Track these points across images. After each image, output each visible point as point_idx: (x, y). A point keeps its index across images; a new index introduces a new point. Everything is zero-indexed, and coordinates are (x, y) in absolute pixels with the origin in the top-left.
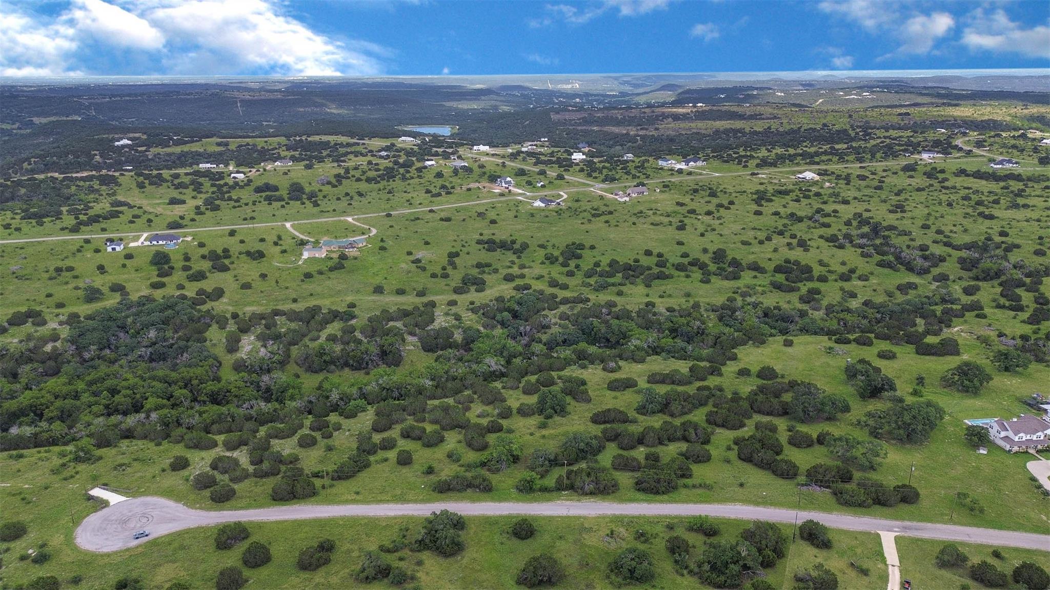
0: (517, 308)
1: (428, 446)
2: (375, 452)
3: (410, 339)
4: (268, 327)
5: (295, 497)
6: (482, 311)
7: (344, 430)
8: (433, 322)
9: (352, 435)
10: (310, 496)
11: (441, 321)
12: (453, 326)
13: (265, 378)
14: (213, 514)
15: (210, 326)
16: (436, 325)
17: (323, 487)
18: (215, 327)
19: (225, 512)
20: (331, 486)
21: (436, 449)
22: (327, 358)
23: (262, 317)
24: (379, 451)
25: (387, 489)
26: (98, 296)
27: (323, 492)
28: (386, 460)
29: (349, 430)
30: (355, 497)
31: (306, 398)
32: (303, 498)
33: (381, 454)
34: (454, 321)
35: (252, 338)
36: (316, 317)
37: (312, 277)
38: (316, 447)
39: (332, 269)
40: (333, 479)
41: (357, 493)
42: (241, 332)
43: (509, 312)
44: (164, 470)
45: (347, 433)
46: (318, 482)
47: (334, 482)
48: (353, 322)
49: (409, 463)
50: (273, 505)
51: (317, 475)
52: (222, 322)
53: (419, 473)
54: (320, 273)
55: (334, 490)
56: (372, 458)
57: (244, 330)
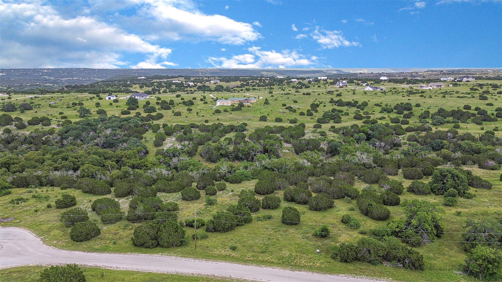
0: (370, 132)
1: (316, 210)
2: (257, 210)
3: (286, 145)
4: (185, 133)
5: (158, 245)
6: (342, 132)
7: (228, 190)
8: (304, 136)
9: (235, 195)
10: (176, 246)
11: (309, 135)
12: (320, 139)
13: (175, 160)
14: (64, 253)
15: (147, 130)
16: (306, 137)
17: (194, 237)
18: (150, 131)
19: (77, 252)
20: (204, 237)
21: (326, 214)
22: (223, 152)
23: (182, 127)
24: (261, 209)
25: (271, 249)
26: (88, 115)
27: (192, 243)
28: (269, 218)
29: (232, 191)
30: (230, 252)
31: (201, 171)
32: (168, 247)
33: (263, 213)
34: (320, 137)
35: (174, 139)
36: (219, 128)
37: (220, 112)
38: (198, 201)
39: (233, 110)
40: (208, 230)
41: (234, 249)
42: (167, 135)
43: (364, 132)
44: (49, 206)
45: (230, 193)
46: (189, 232)
47: (209, 234)
48: (245, 132)
49: (296, 224)
50: (132, 252)
51: (190, 225)
52: (156, 129)
53: (310, 235)
54: (226, 111)
55: (205, 243)
56: (254, 215)
57: (169, 134)
